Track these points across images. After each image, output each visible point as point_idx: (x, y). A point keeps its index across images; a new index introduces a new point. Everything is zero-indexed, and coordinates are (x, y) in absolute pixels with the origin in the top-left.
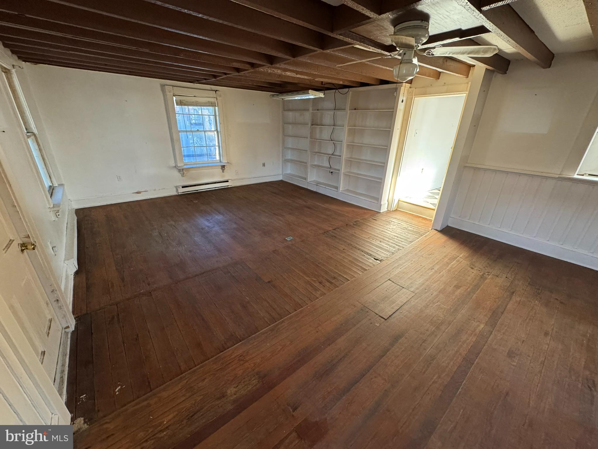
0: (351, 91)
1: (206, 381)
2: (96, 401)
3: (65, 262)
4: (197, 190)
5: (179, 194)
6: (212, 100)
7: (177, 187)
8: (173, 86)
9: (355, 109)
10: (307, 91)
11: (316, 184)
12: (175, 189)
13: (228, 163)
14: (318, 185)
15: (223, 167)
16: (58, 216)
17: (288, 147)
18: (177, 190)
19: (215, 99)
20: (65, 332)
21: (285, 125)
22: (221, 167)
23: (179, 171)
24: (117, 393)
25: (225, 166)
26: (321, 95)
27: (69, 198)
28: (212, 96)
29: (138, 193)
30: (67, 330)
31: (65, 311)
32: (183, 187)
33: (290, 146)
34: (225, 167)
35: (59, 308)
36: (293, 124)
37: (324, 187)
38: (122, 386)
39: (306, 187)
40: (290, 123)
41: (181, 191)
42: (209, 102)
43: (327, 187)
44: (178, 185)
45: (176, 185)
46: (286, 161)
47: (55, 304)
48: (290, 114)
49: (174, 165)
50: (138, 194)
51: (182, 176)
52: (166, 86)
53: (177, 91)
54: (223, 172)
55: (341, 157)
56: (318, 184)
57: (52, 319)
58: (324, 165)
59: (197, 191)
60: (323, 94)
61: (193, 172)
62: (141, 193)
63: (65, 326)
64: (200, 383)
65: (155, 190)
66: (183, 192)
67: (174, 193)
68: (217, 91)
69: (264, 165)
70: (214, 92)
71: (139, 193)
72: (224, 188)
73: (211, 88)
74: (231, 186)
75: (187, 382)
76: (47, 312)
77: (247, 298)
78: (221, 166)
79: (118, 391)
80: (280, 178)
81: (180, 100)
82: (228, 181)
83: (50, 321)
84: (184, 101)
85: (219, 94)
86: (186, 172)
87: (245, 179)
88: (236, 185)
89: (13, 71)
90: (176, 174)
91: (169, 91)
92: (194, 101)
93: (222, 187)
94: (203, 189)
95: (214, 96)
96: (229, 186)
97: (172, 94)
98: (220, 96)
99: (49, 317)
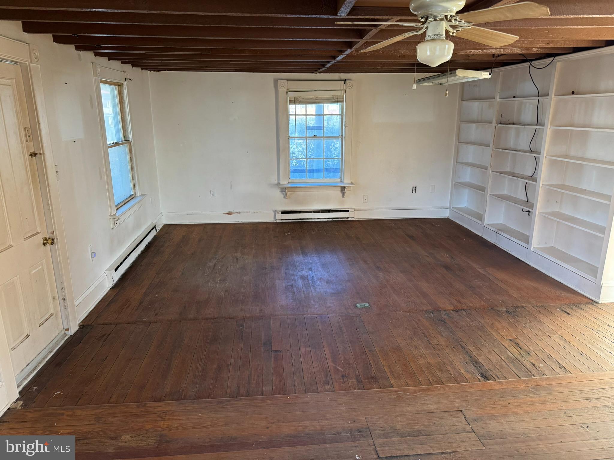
0: (558, 61)
1: (116, 419)
2: (39, 394)
3: (107, 272)
4: (302, 219)
5: (278, 221)
6: (338, 93)
7: (275, 212)
8: (287, 80)
9: (573, 93)
10: (454, 71)
11: (496, 230)
12: (273, 214)
13: (352, 183)
14: (500, 232)
15: (343, 189)
16: (116, 225)
17: (465, 161)
18: (275, 216)
19: (343, 92)
20: (65, 334)
21: (464, 125)
22: (340, 190)
23: (282, 190)
24: (55, 396)
25: (345, 187)
26: (485, 75)
27: (161, 212)
28: (339, 88)
29: (229, 214)
30: (67, 332)
31: (68, 313)
32: (283, 213)
33: (470, 160)
34: (346, 189)
35: (64, 307)
36: (478, 122)
37: (509, 237)
38: (61, 392)
39: (480, 235)
40: (473, 122)
41: (281, 217)
42: (333, 96)
43: (512, 239)
44: (277, 209)
45: (275, 209)
46: (458, 185)
47: (62, 301)
48: (476, 105)
49: (276, 182)
50: (230, 216)
51: (284, 197)
52: (279, 81)
53: (293, 86)
54: (343, 196)
55: (537, 183)
56: (501, 229)
57: (54, 314)
58: (518, 197)
59: (301, 221)
60: (488, 73)
61: (300, 193)
62: (233, 214)
63: (66, 328)
64: (110, 418)
65: (249, 213)
66: (282, 220)
67: (271, 219)
68: (346, 80)
69: (414, 190)
70: (343, 82)
71: (230, 215)
72: (342, 220)
73: (339, 77)
74: (353, 219)
75: (102, 411)
76: (51, 306)
77: (233, 360)
78: (341, 187)
79: (56, 395)
80: (446, 214)
81: (295, 97)
82: (348, 211)
83: (51, 315)
84: (299, 98)
85: (349, 84)
86: (291, 193)
87: (377, 209)
88: (360, 219)
89: (125, 83)
90: (277, 194)
91: (282, 87)
92: (313, 97)
93: (338, 218)
94: (310, 219)
95: (342, 88)
96: (350, 219)
97: (286, 90)
98: (350, 86)
99: (52, 311)
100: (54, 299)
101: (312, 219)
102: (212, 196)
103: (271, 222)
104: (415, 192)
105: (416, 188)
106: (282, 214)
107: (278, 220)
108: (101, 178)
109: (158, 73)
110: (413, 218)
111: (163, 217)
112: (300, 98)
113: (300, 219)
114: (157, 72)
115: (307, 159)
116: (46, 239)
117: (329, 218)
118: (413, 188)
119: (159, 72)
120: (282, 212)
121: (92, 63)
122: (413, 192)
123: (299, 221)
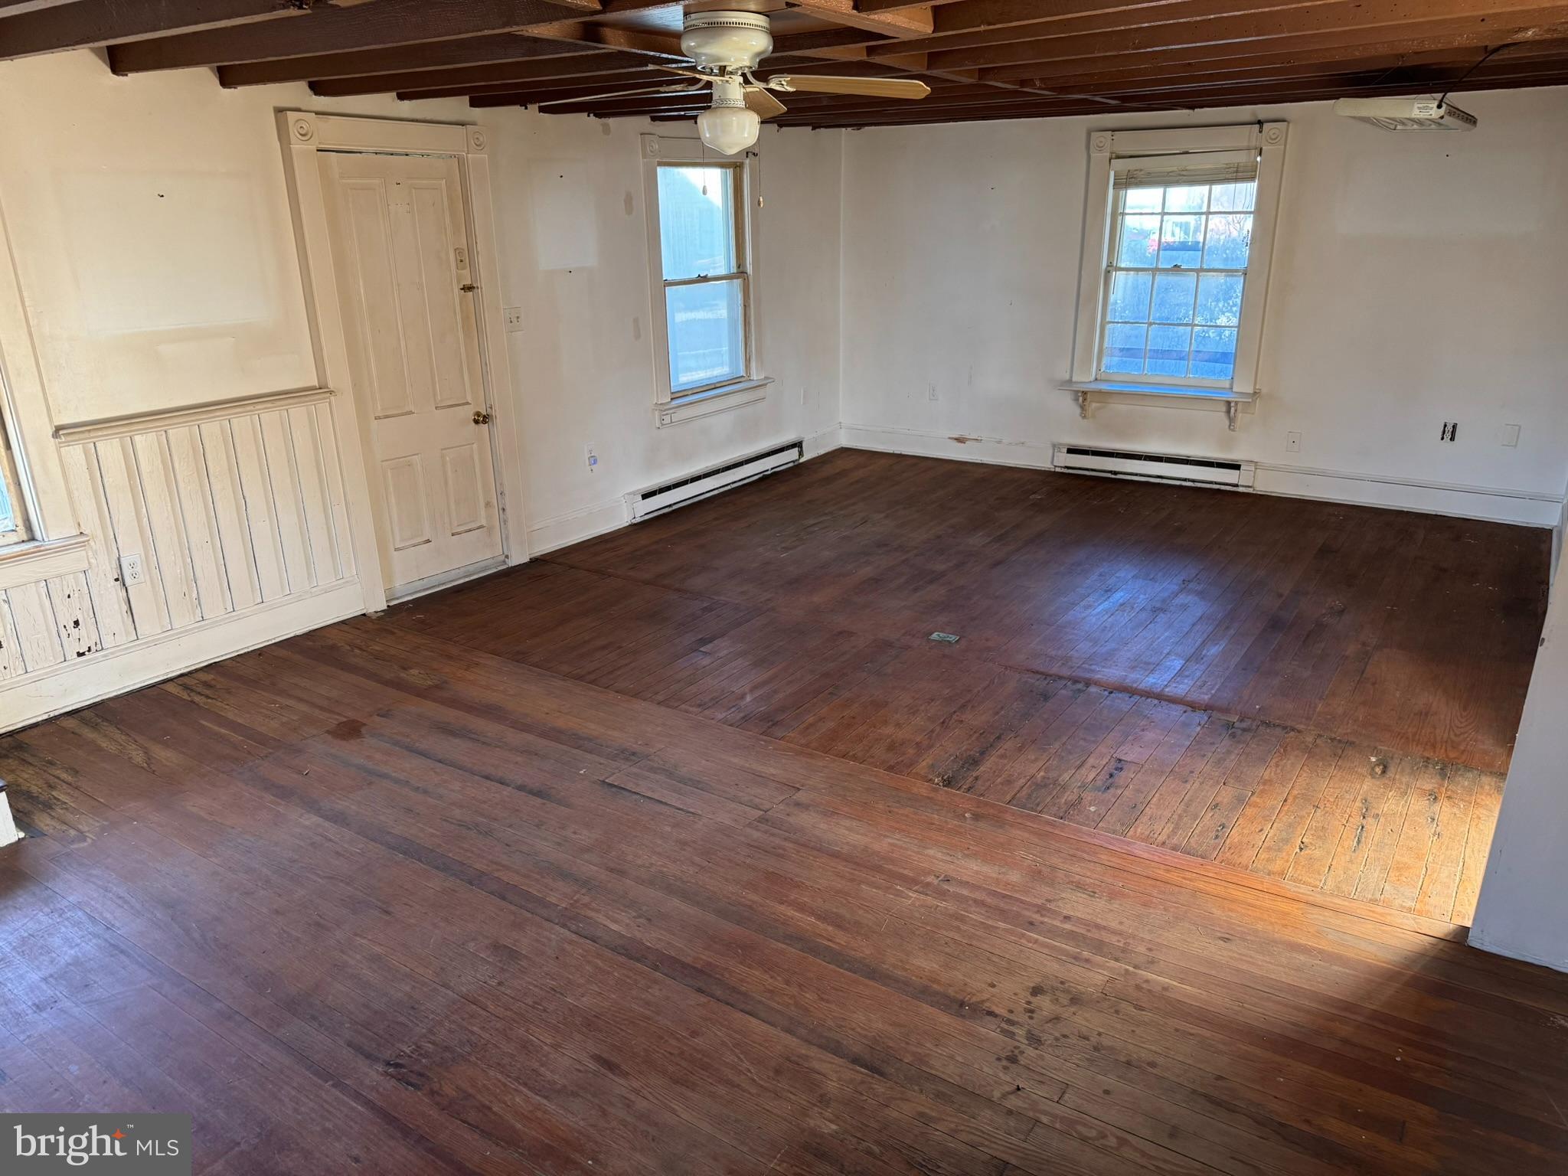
1: (430, 653)
3: (627, 496)
5: (1058, 470)
6: (1241, 158)
7: (1055, 447)
12: (1051, 452)
13: (1255, 394)
15: (1233, 408)
16: (662, 421)
18: (1053, 456)
19: (1254, 153)
20: (504, 561)
22: (1223, 408)
23: (1076, 395)
27: (840, 421)
28: (1245, 144)
29: (960, 440)
31: (509, 531)
32: (1070, 451)
34: (1242, 410)
35: (503, 521)
41: (1065, 461)
42: (1227, 164)
44: (1059, 441)
45: (1055, 440)
47: (501, 511)
50: (960, 444)
51: (1081, 414)
52: (1095, 133)
53: (1126, 143)
57: (485, 526)
59: (1113, 476)
62: (967, 442)
63: (506, 553)
64: (426, 651)
65: (1000, 442)
66: (1068, 468)
67: (1045, 464)
68: (1265, 121)
69: (1451, 432)
70: (1256, 128)
71: (962, 442)
72: (1219, 490)
74: (1250, 491)
75: (428, 643)
76: (482, 514)
78: (1228, 403)
80: (1548, 518)
81: (1131, 171)
82: (1237, 467)
83: (481, 527)
84: (1139, 173)
85: (1271, 132)
86: (1098, 405)
87: (1323, 474)
88: (1271, 492)
89: (747, 161)
90: (1067, 405)
91: (1100, 147)
92: (1175, 169)
93: (1211, 483)
94: (1136, 475)
95: (1253, 143)
96: (1241, 489)
97: (1108, 154)
98: (1273, 137)
99: (484, 522)
100: (488, 504)
101: (1141, 475)
102: (932, 397)
103: (1043, 469)
104: (1452, 439)
105: (1454, 427)
106: (1069, 455)
107: (1059, 467)
108: (638, 336)
109: (859, 131)
110: (1434, 513)
111: (843, 431)
112: (1142, 173)
113: (1111, 472)
114: (858, 129)
115: (1150, 324)
116: (478, 414)
117: (1185, 480)
118: (1445, 426)
119: (861, 130)
120: (1068, 449)
121: (641, 134)
122: (1442, 439)
123: (1109, 475)
